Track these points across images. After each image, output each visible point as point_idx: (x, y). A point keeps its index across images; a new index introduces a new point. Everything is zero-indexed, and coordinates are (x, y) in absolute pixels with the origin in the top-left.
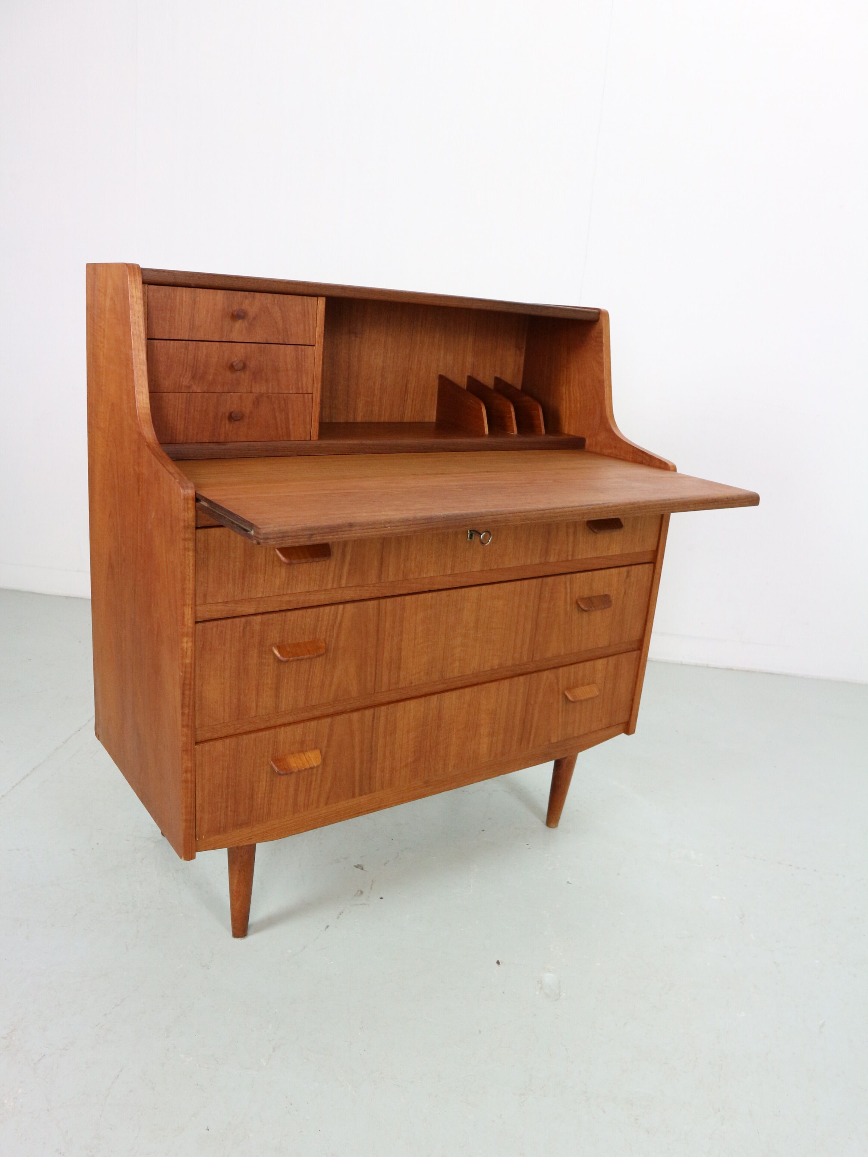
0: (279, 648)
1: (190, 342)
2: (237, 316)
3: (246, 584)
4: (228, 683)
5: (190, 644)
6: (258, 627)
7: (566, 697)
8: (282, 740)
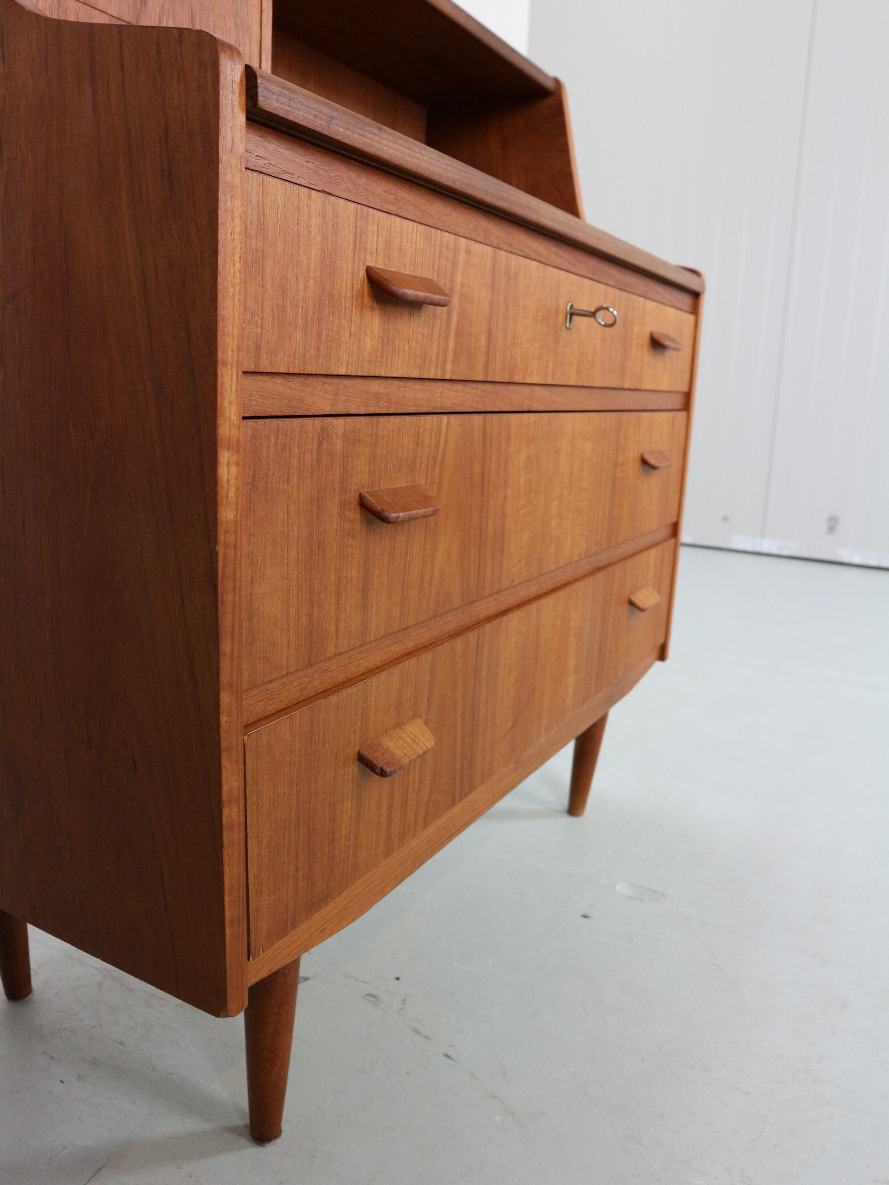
5: (234, 470)
6: (339, 446)
7: (631, 603)
8: (373, 705)
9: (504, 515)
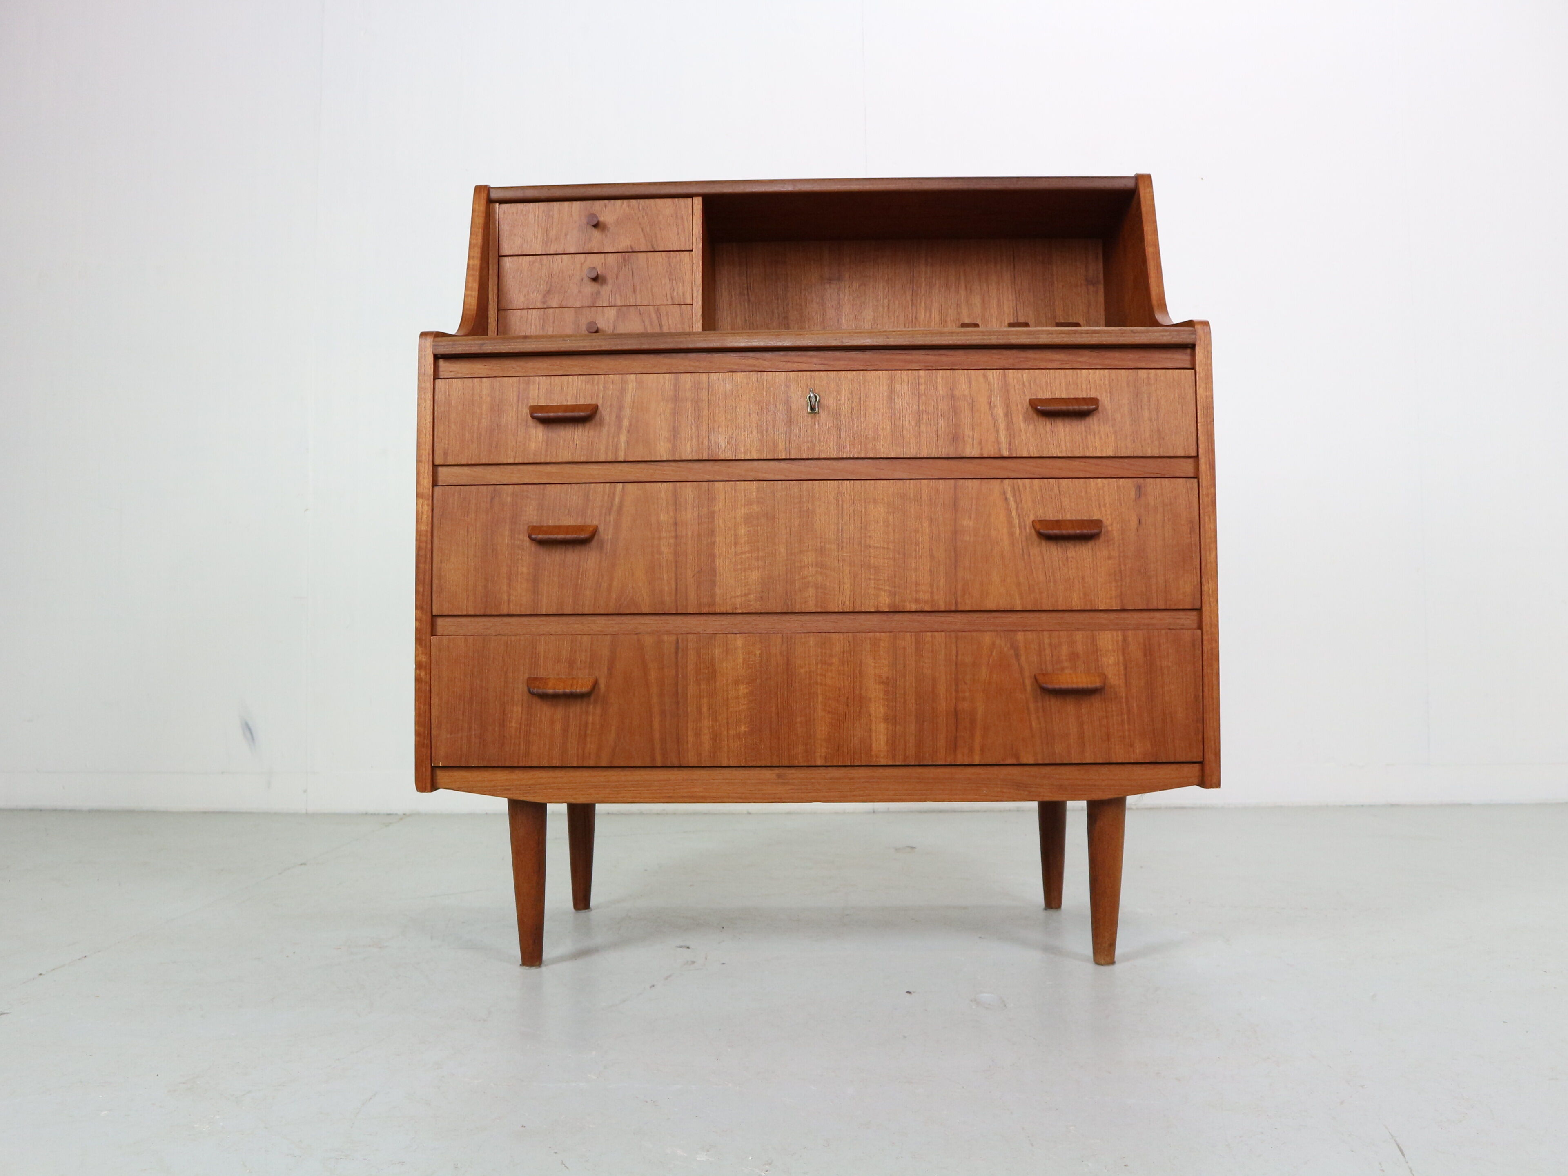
1: (545, 257)
3: (494, 445)
4: (473, 564)
6: (509, 499)
8: (542, 653)
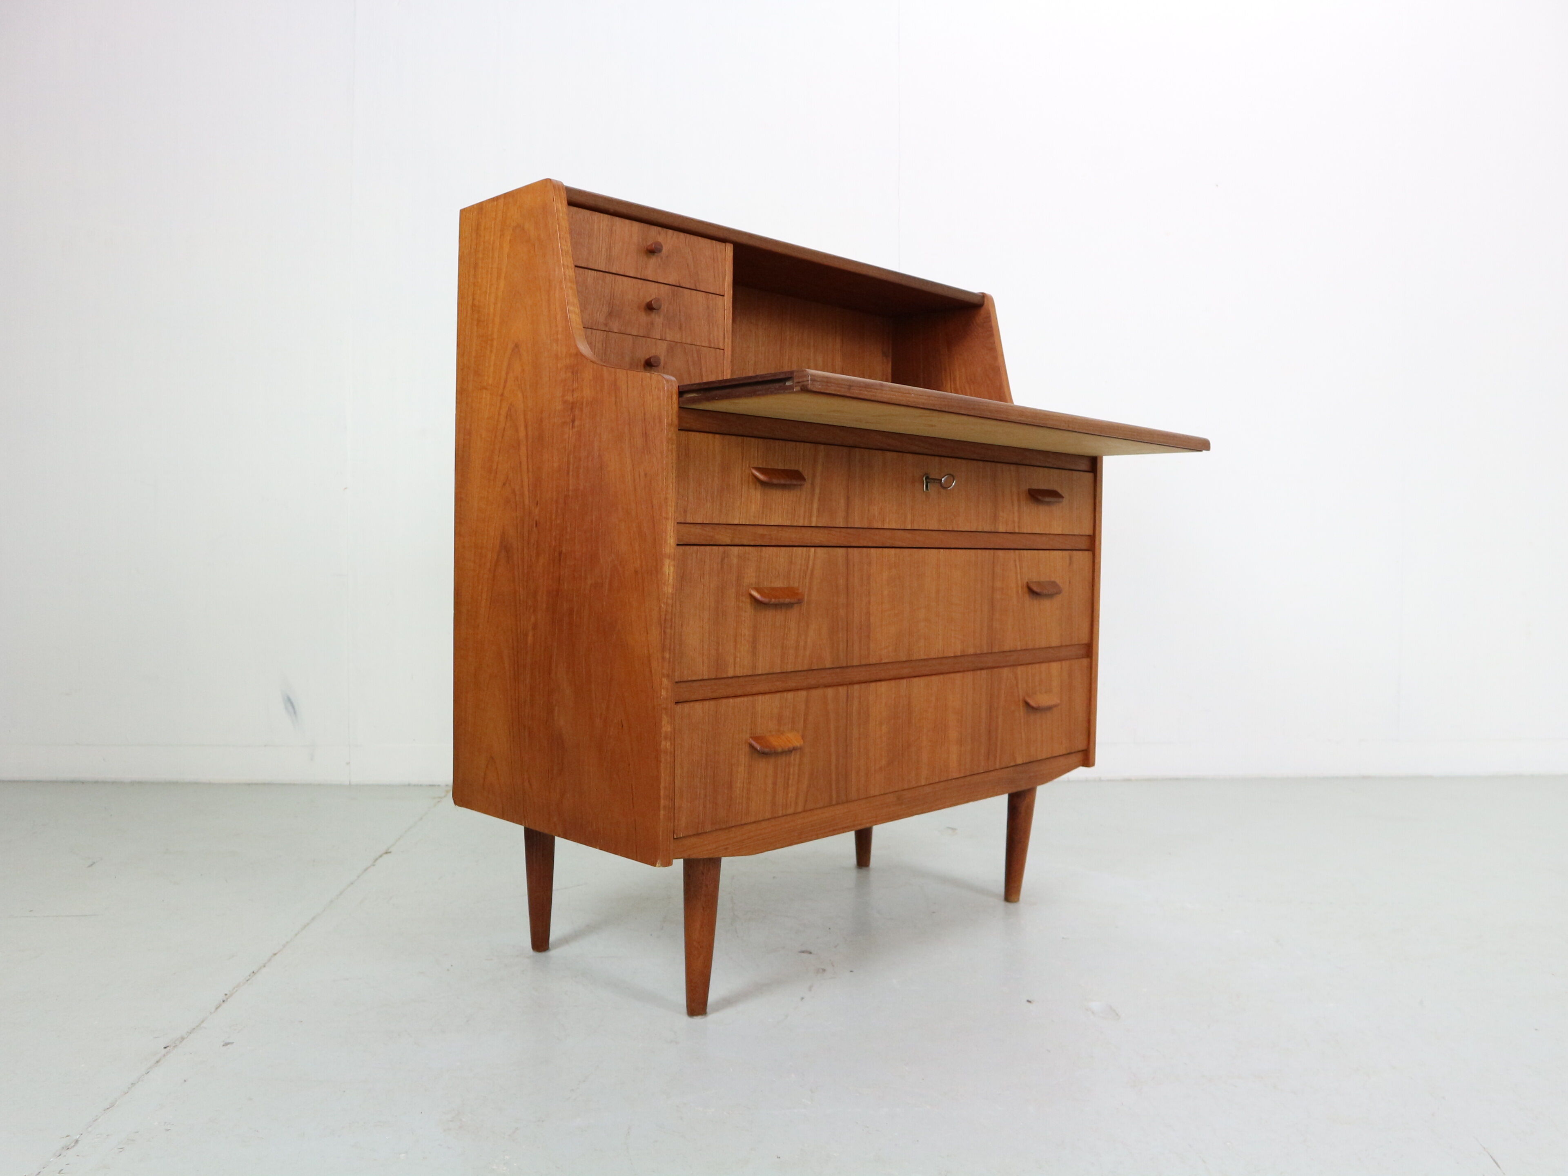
0: (757, 590)
1: (607, 274)
2: (652, 251)
3: (724, 505)
4: (707, 627)
5: (672, 569)
6: (735, 561)
7: (1027, 704)
8: (760, 712)
9: (868, 613)
